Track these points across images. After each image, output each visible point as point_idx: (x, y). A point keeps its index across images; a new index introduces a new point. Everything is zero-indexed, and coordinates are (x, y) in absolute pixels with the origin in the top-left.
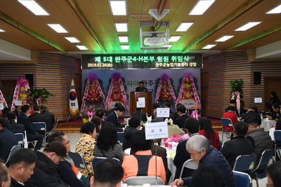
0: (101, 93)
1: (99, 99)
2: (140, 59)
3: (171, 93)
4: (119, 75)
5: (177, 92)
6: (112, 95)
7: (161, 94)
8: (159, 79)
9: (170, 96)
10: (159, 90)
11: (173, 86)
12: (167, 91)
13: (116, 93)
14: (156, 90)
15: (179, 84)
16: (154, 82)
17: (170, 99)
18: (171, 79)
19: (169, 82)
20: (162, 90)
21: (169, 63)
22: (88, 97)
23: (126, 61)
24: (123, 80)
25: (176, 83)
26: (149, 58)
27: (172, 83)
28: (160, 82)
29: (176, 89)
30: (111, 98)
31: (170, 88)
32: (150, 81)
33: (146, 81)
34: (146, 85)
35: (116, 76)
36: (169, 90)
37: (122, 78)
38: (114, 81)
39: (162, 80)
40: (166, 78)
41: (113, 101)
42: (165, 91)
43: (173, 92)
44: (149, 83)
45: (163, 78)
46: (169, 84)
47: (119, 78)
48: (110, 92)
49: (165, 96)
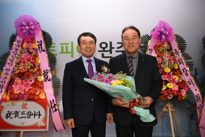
4: (36, 24)
6: (11, 82)
9: (182, 85)
11: (186, 56)
12: (175, 71)
13: (21, 75)
18: (179, 38)
24: (47, 38)
25: (192, 48)
27: (182, 48)
30: (7, 91)
31: (179, 61)
32: (121, 45)
33: (111, 43)
34: (110, 55)
35: (27, 28)
36: (177, 68)
37: (44, 34)
38: (23, 42)
39: (155, 38)
40: (167, 33)
41: (11, 99)
42: (168, 70)
43: (189, 73)
44: (118, 48)
45: (159, 34)
46: (176, 50)
47: (36, 32)
48: (7, 74)
49: (170, 85)
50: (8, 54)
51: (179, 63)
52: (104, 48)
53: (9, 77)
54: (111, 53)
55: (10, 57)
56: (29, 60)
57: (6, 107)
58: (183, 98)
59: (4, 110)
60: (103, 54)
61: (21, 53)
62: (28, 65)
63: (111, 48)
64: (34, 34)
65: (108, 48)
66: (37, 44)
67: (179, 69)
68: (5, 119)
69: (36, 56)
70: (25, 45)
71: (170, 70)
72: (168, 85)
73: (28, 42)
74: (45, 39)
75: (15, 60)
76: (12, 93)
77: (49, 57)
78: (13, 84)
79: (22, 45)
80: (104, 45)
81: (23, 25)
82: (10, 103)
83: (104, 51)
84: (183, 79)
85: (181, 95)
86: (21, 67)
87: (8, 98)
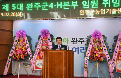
0: (29, 50)
1: (25, 57)
2: (58, 5)
3: (104, 52)
4: (48, 32)
5: (111, 51)
6: (39, 52)
7: (93, 53)
8: (90, 36)
9: (102, 55)
10: (90, 49)
11: (106, 44)
12: (100, 50)
13: (43, 50)
14: (87, 48)
15: (114, 42)
16: (85, 40)
17: (102, 59)
18: (104, 37)
19: (102, 39)
20: (93, 48)
21: (99, 9)
22: (14, 54)
23: (40, 9)
24: (52, 37)
25: (110, 41)
26: (70, 4)
27: (105, 41)
28: (92, 39)
29: (110, 47)
30: (38, 56)
31: (103, 46)
32: (80, 39)
33: (76, 38)
34: (76, 43)
35: (45, 33)
36: (101, 49)
37: (51, 35)
38: (43, 38)
39: (93, 37)
40: (98, 35)
41: (39, 59)
42: (97, 49)
43: (107, 51)
44: (79, 40)
45: (95, 35)
46: (102, 41)
47: (48, 34)
48: (38, 50)
49: (97, 55)
50: (38, 43)
51: (103, 47)
52: (74, 40)
53: (38, 51)
54: (76, 42)
55: (39, 44)
56: (45, 45)
57: (37, 61)
58: (102, 60)
59: (37, 63)
60: (73, 43)
61: (43, 42)
62: (45, 47)
63: (77, 40)
64: (47, 35)
65: (75, 40)
66: (48, 39)
67: (102, 49)
68: (37, 65)
69: (48, 43)
70: (44, 39)
71: (98, 49)
72: (96, 55)
73: (45, 38)
74: (51, 37)
75: (41, 45)
76: (40, 57)
77: (52, 44)
78: (40, 53)
79: (43, 39)
80: (74, 39)
81: (43, 32)
82: (39, 60)
83: (74, 41)
84: (104, 53)
85: (101, 59)
86: (43, 47)
87: (38, 58)
